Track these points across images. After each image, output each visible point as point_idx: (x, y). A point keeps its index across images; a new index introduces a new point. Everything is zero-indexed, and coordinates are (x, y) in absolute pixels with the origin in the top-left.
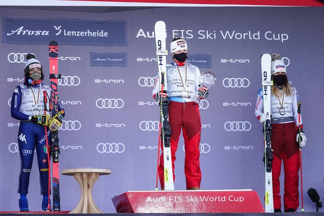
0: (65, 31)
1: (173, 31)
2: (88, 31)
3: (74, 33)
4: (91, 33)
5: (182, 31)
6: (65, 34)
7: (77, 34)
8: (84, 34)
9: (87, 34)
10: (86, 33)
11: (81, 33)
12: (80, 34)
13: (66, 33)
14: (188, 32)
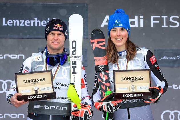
0: (4, 19)
1: (152, 17)
2: (36, 19)
3: (16, 22)
4: (39, 21)
5: (165, 17)
6: (4, 24)
7: (20, 23)
8: (30, 24)
9: (34, 23)
10: (32, 22)
11: (26, 23)
12: (24, 23)
13: (6, 23)
14: (173, 19)
